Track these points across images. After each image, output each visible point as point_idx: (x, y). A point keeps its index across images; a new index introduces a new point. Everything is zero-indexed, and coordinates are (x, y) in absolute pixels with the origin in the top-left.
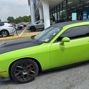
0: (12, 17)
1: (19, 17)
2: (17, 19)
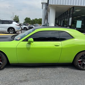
0: (29, 18)
1: (35, 19)
2: (33, 20)
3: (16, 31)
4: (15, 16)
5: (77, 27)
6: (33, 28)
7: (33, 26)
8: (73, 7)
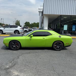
2: (32, 24)
3: (20, 33)
4: (17, 21)
5: (64, 30)
6: (32, 30)
7: (32, 29)
8: (61, 16)
